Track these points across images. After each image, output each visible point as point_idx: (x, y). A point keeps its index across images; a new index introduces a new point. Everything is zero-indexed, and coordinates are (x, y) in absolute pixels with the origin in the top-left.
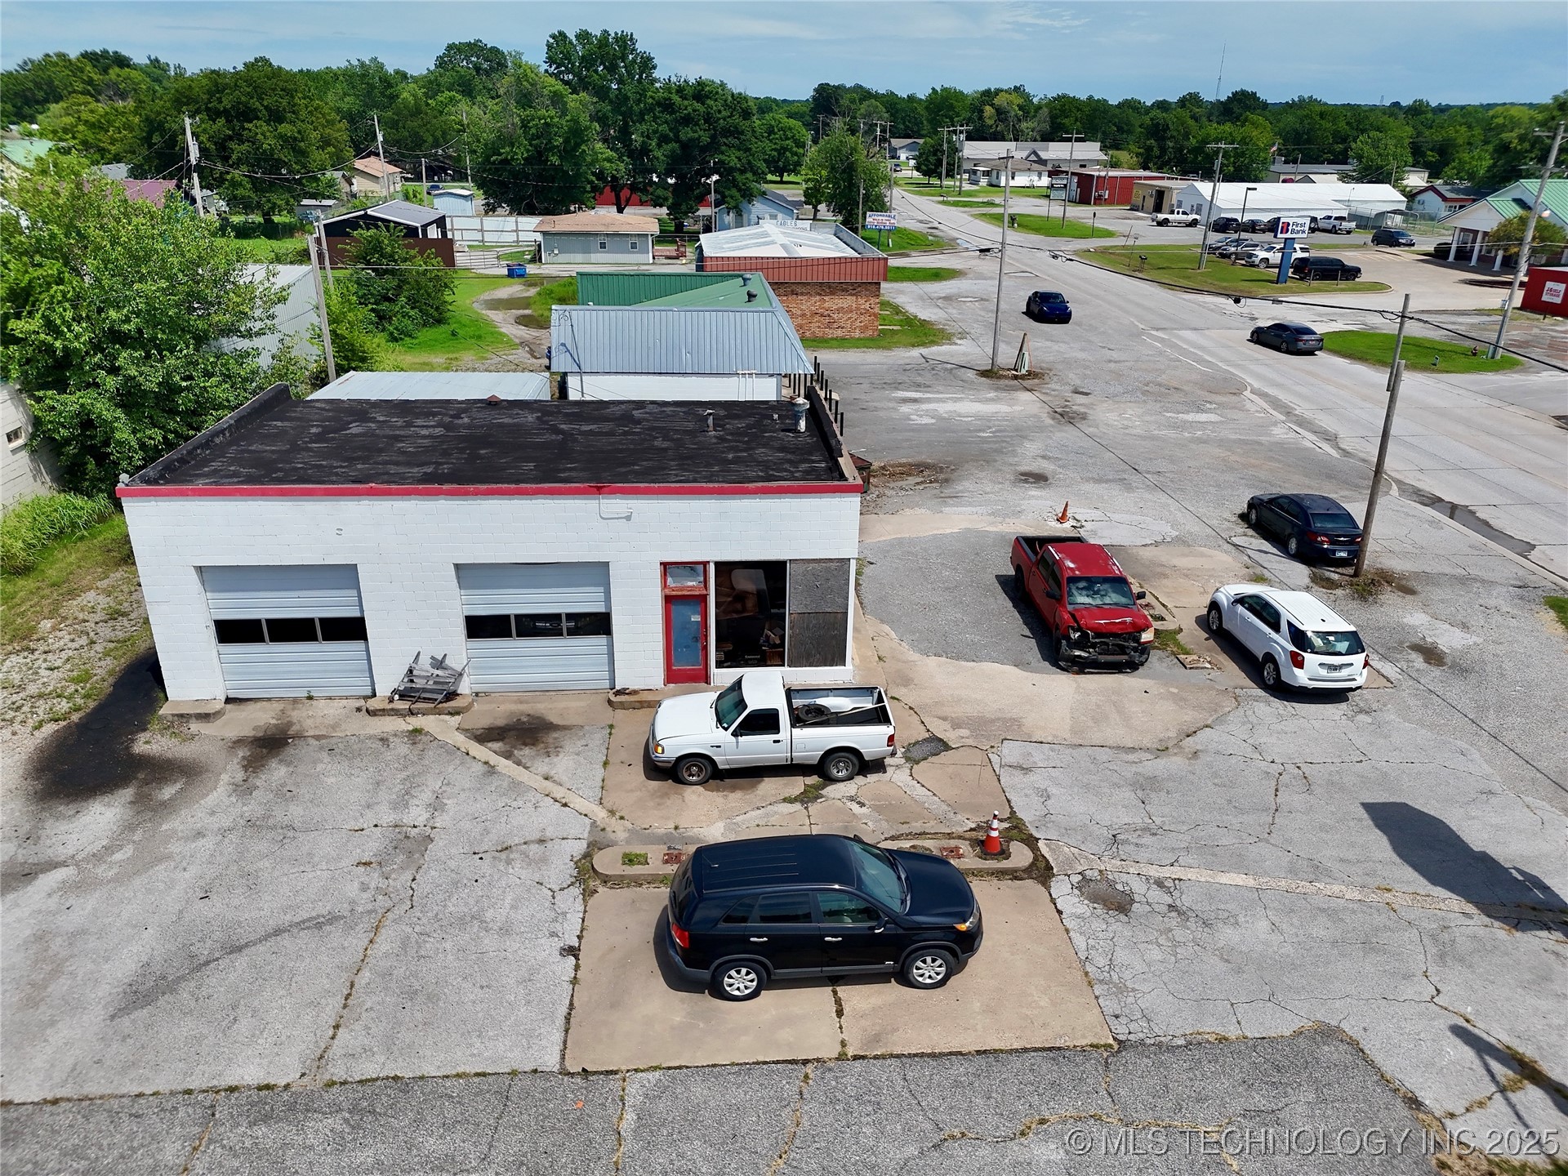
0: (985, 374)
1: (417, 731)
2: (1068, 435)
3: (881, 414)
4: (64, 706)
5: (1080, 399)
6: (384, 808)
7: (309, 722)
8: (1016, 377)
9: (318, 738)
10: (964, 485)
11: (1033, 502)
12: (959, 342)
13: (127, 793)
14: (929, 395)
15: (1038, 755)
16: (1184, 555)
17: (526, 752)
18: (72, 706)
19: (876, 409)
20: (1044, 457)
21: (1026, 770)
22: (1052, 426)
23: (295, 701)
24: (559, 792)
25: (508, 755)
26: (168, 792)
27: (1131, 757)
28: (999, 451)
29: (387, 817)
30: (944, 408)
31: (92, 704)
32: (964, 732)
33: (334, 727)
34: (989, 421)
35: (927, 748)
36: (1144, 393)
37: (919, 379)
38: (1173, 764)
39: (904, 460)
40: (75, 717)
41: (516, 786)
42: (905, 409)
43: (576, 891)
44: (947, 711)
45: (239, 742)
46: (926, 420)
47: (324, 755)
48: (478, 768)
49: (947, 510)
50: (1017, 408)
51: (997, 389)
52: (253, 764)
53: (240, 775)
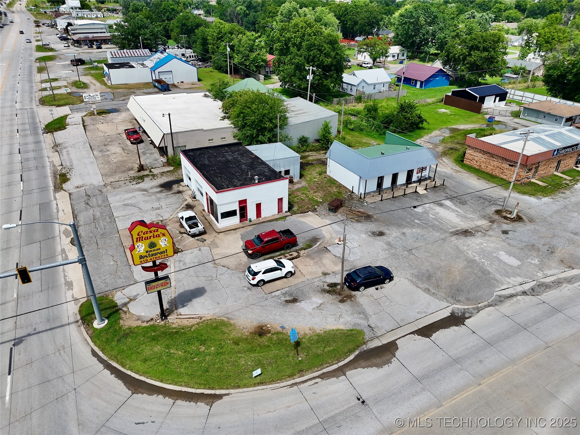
0: (498, 211)
1: (186, 200)
2: (439, 235)
6: (166, 204)
8: (505, 217)
9: (182, 194)
10: (358, 225)
13: (163, 189)
14: (452, 206)
20: (404, 233)
21: (200, 250)
22: (446, 231)
26: (165, 191)
28: (400, 225)
29: (163, 205)
35: (202, 240)
41: (175, 211)
42: (429, 205)
44: (217, 240)
45: (179, 190)
46: (419, 210)
47: (178, 196)
48: (178, 207)
51: (483, 216)
52: (173, 193)
53: (170, 193)
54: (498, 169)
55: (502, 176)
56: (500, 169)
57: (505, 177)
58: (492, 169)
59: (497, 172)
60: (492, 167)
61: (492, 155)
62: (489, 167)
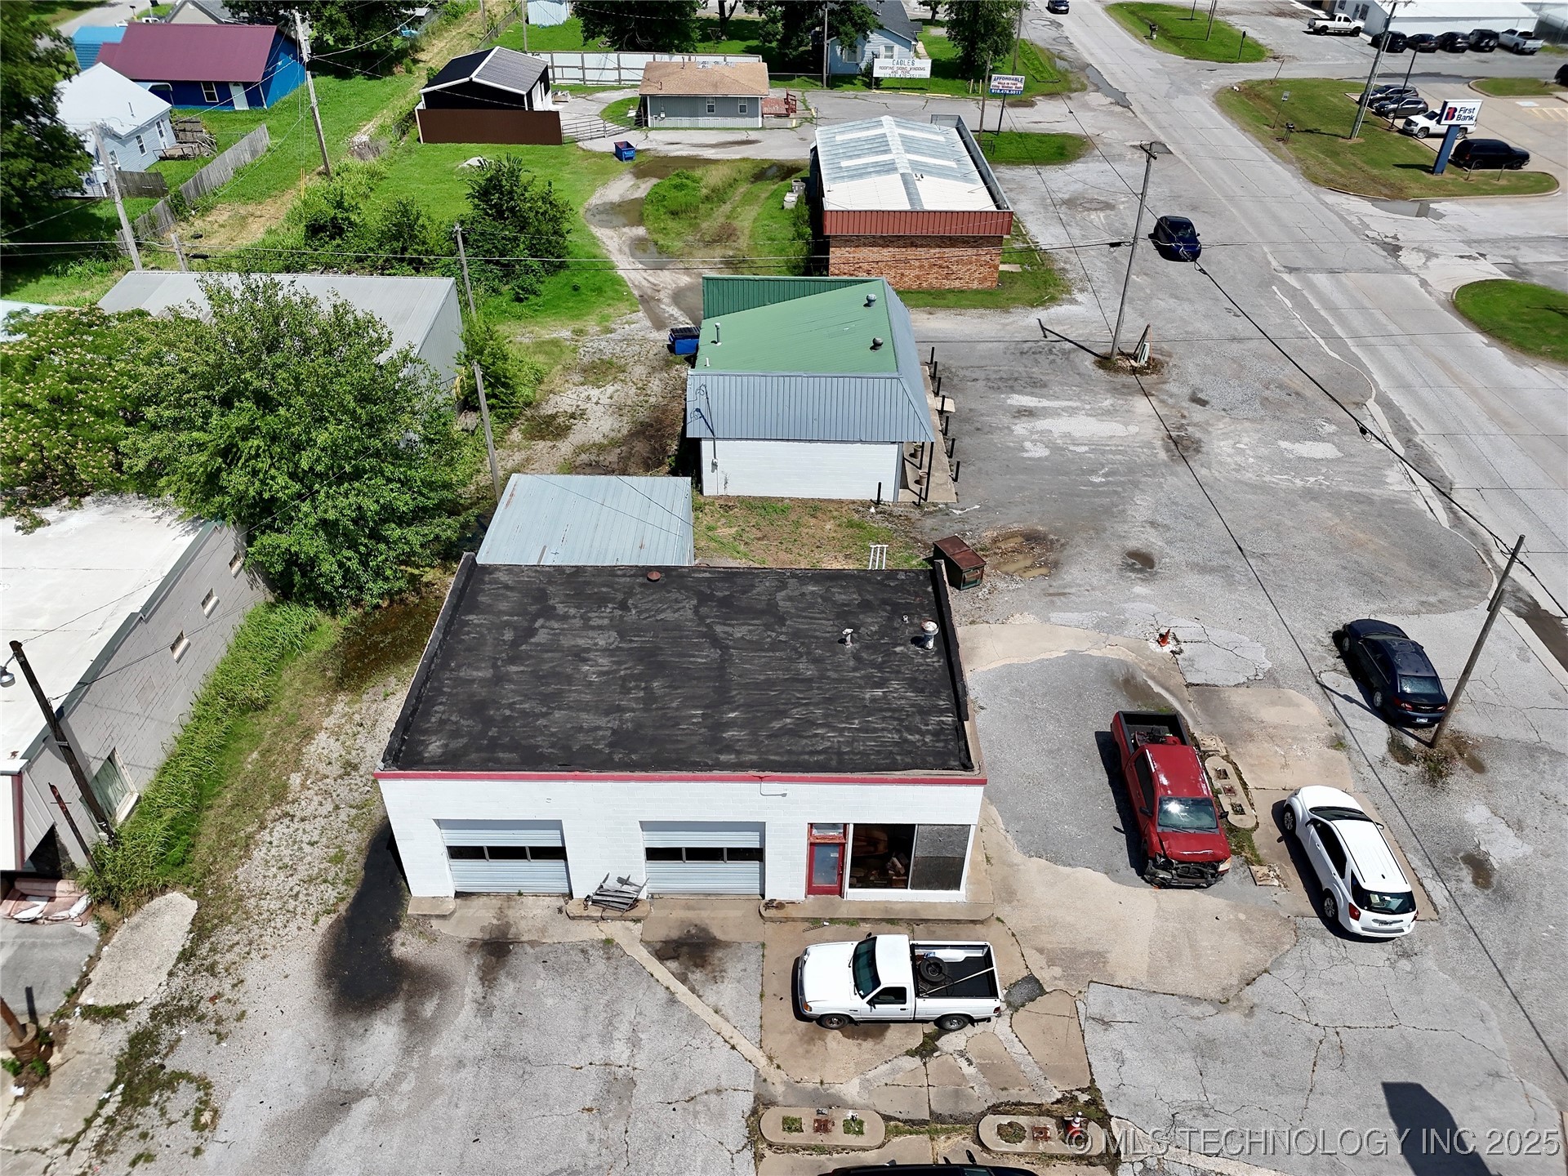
0: (1104, 361)
1: (608, 942)
2: (1178, 481)
3: (996, 438)
4: (331, 894)
5: (1197, 414)
6: (594, 1040)
7: (523, 925)
8: (1134, 371)
9: (532, 943)
10: (1073, 574)
11: (1137, 606)
12: (1079, 297)
13: (398, 1008)
14: (1045, 403)
15: (1119, 1006)
16: (1273, 703)
17: (696, 976)
18: (336, 893)
19: (992, 430)
20: (1153, 524)
21: (1106, 1024)
22: (1166, 465)
23: (509, 897)
24: (727, 1030)
25: (683, 980)
26: (429, 1008)
27: (1196, 1011)
28: (1107, 511)
29: (599, 1056)
30: (1057, 426)
31: (352, 893)
32: (1057, 971)
33: (543, 930)
34: (1103, 453)
35: (1025, 990)
36: (1265, 401)
37: (1036, 371)
38: (1232, 1020)
39: (1015, 527)
40: (343, 908)
41: (693, 1017)
42: (1020, 428)
43: (748, 1154)
44: (1044, 940)
45: (472, 945)
46: (1039, 452)
47: (540, 967)
48: (662, 994)
49: (1055, 616)
50: (1133, 429)
51: (1115, 391)
52: (488, 977)
53: (479, 990)
54: (936, 269)
55: (948, 284)
56: (940, 267)
57: (957, 284)
58: (918, 277)
59: (933, 280)
60: (917, 272)
61: (911, 242)
62: (907, 272)
